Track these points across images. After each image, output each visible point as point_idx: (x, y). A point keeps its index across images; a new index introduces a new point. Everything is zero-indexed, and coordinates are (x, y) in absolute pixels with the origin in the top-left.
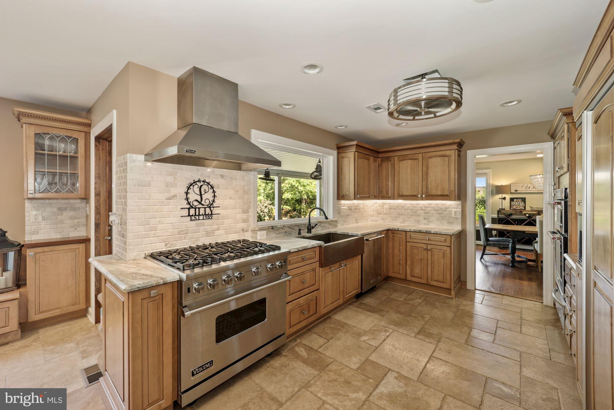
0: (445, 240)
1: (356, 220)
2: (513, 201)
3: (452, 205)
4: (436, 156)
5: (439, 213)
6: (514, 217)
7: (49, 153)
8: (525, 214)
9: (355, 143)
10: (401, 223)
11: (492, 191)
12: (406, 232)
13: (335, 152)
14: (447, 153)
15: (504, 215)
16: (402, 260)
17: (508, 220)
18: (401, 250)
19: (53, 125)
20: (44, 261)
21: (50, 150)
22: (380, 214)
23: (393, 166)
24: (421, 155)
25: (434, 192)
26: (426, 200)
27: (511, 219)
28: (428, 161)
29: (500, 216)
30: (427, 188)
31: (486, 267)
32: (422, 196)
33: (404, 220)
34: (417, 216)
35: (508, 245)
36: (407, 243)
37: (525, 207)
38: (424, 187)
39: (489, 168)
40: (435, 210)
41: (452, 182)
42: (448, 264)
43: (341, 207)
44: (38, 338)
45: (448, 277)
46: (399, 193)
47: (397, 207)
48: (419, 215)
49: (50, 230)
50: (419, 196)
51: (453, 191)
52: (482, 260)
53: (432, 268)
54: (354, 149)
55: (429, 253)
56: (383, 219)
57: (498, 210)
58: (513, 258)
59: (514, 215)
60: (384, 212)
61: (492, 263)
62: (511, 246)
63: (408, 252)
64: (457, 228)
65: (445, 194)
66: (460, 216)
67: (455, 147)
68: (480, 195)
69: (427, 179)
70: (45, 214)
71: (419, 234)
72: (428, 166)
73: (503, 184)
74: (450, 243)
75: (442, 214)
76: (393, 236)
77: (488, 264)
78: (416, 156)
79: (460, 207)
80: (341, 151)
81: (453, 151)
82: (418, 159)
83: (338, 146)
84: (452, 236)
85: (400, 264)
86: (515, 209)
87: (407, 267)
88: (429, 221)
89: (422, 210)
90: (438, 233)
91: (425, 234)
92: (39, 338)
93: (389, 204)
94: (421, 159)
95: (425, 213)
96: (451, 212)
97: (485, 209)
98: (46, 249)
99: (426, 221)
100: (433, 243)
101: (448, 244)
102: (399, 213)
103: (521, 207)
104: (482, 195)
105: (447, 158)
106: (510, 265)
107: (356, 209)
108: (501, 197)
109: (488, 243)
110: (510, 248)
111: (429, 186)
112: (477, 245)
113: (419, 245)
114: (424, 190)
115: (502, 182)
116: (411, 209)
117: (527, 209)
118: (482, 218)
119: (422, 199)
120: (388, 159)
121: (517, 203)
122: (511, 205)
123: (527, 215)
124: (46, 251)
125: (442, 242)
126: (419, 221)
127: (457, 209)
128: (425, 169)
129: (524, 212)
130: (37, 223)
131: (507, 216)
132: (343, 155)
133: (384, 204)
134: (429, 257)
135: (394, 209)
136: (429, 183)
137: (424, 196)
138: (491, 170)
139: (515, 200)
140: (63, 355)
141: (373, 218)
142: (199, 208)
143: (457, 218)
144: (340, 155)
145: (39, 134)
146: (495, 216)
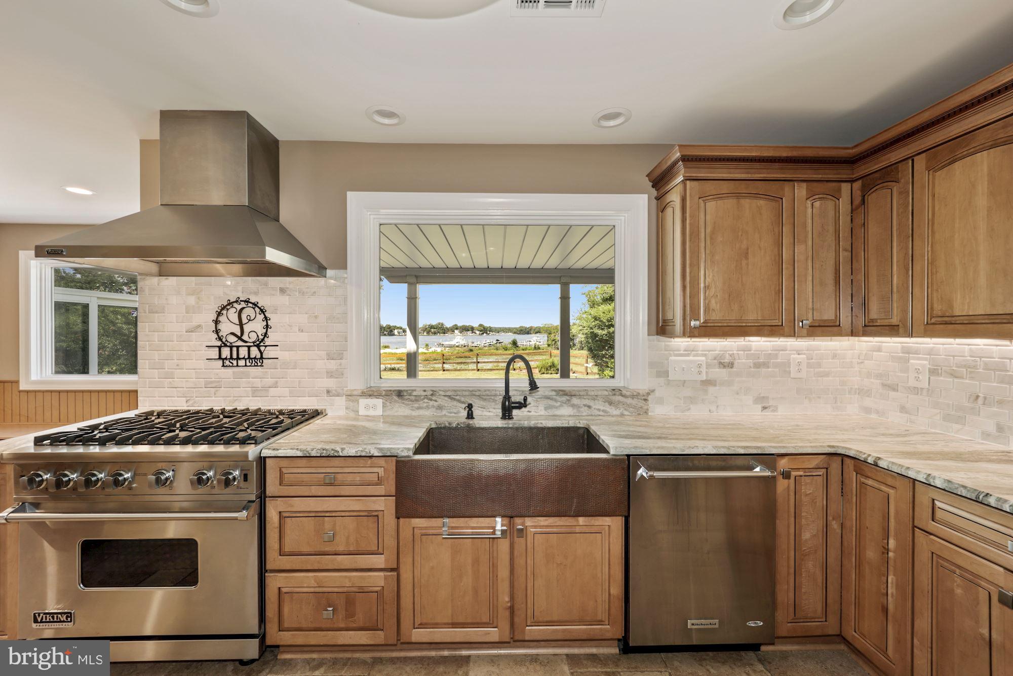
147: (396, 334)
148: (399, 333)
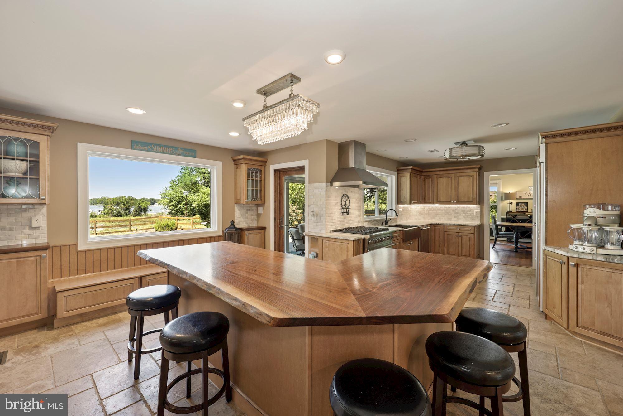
0: (471, 230)
1: (406, 218)
2: (518, 205)
3: (474, 207)
4: (464, 176)
5: (465, 213)
6: (518, 217)
8: (527, 215)
9: (411, 167)
10: (438, 220)
11: (502, 197)
12: (444, 225)
13: (396, 173)
14: (471, 174)
15: (512, 216)
16: (441, 243)
17: (514, 220)
18: (440, 237)
22: (422, 214)
23: (433, 181)
24: (453, 174)
25: (462, 199)
26: (457, 204)
27: (517, 219)
28: (458, 178)
29: (508, 216)
30: (457, 196)
31: (497, 252)
32: (454, 202)
33: (440, 218)
34: (449, 215)
35: (513, 237)
36: (445, 232)
37: (527, 210)
38: (456, 196)
39: (500, 179)
40: (462, 211)
41: (475, 193)
42: (473, 245)
43: (399, 209)
45: (473, 252)
46: (437, 200)
47: (435, 209)
48: (451, 215)
50: (452, 202)
51: (475, 198)
52: (494, 248)
53: (462, 247)
54: (410, 171)
55: (460, 238)
56: (424, 218)
57: (507, 212)
58: (516, 245)
59: (519, 216)
60: (425, 213)
61: (501, 250)
62: (515, 237)
63: (446, 238)
64: (477, 222)
65: (470, 200)
66: (479, 215)
67: (477, 170)
68: (493, 199)
69: (457, 190)
71: (453, 226)
72: (458, 182)
73: (511, 192)
74: (473, 231)
75: (467, 214)
76: (435, 228)
77: (498, 250)
78: (450, 175)
79: (480, 209)
80: (400, 172)
81: (475, 173)
82: (451, 177)
83: (398, 169)
84: (475, 227)
85: (439, 246)
86: (520, 211)
87: (445, 248)
88: (458, 219)
89: (453, 211)
90: (466, 225)
91: (457, 226)
93: (429, 207)
94: (453, 177)
95: (455, 213)
96: (473, 212)
97: (496, 212)
99: (456, 219)
100: (463, 232)
101: (472, 232)
102: (436, 213)
103: (524, 210)
104: (494, 200)
105: (471, 177)
106: (514, 251)
107: (406, 211)
108: (509, 202)
109: (498, 235)
110: (514, 239)
111: (459, 195)
112: (490, 240)
113: (453, 233)
114: (456, 198)
115: (510, 190)
116: (445, 211)
117: (529, 211)
118: (494, 218)
119: (454, 203)
120: (429, 176)
121: (521, 206)
122: (516, 208)
123: (529, 216)
125: (468, 231)
126: (451, 219)
127: (478, 210)
128: (456, 184)
129: (527, 214)
131: (513, 217)
132: (401, 175)
133: (425, 207)
134: (460, 241)
135: (433, 211)
136: (459, 193)
137: (455, 202)
138: (501, 181)
139: (520, 204)
141: (416, 217)
142: (345, 209)
143: (477, 216)
144: (399, 174)
146: (504, 217)
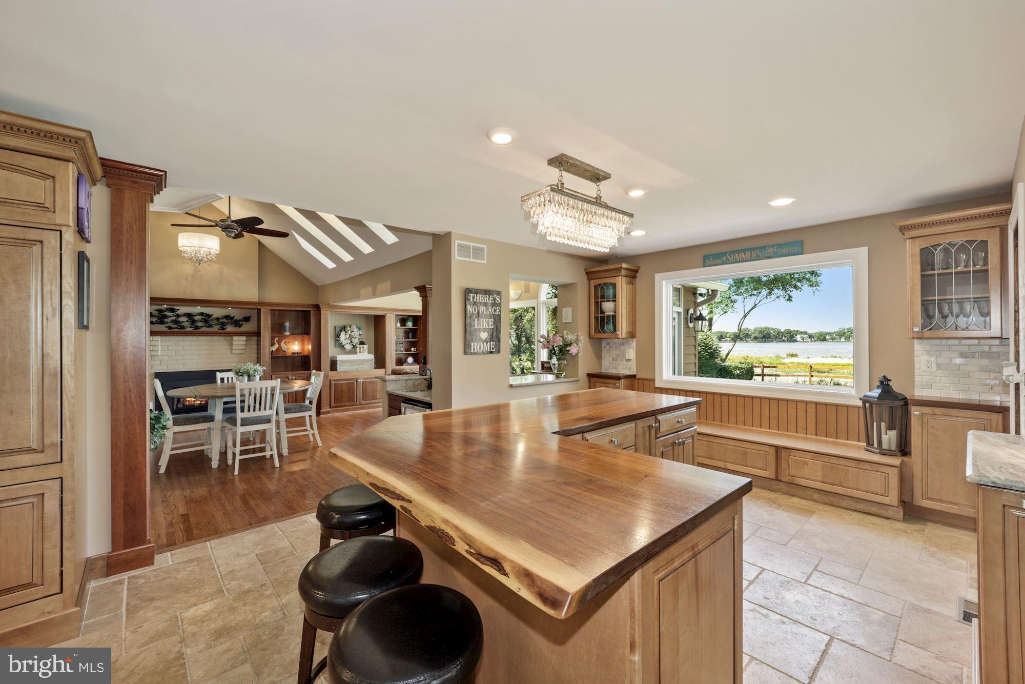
7: (941, 271)
19: (945, 230)
20: (933, 427)
21: (944, 267)
44: (922, 531)
49: (949, 385)
70: (940, 361)
92: (924, 531)
98: (937, 410)
124: (937, 414)
130: (930, 373)
140: (944, 566)
145: (927, 247)
147: (798, 340)
148: (803, 339)
